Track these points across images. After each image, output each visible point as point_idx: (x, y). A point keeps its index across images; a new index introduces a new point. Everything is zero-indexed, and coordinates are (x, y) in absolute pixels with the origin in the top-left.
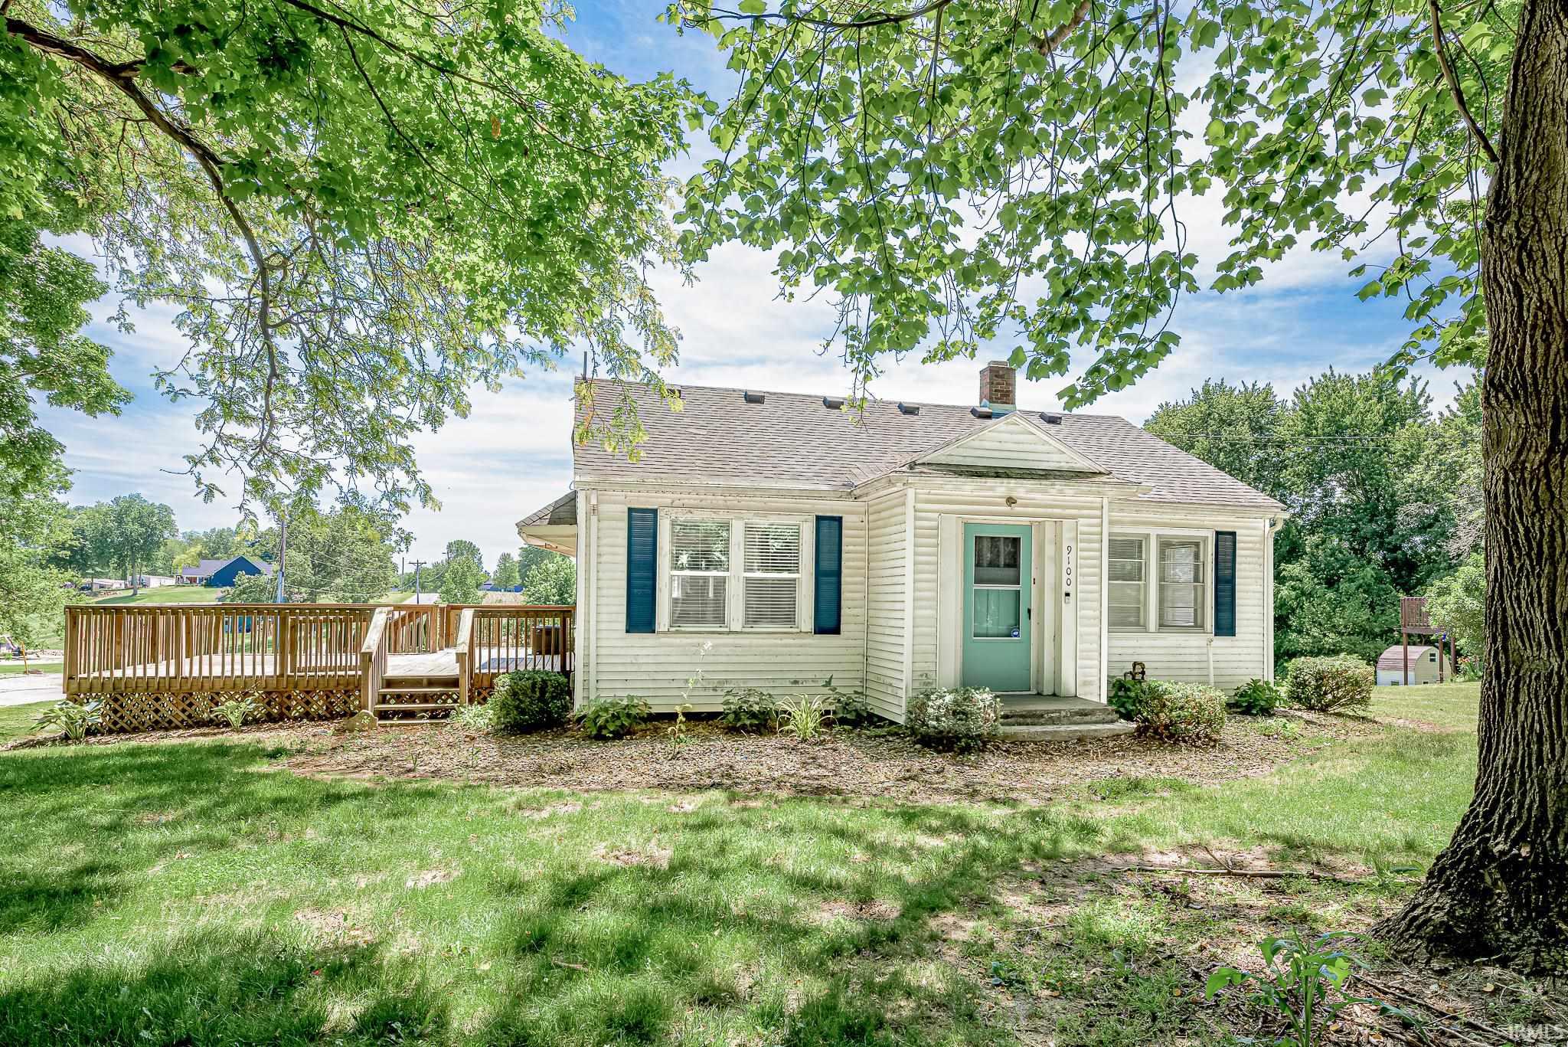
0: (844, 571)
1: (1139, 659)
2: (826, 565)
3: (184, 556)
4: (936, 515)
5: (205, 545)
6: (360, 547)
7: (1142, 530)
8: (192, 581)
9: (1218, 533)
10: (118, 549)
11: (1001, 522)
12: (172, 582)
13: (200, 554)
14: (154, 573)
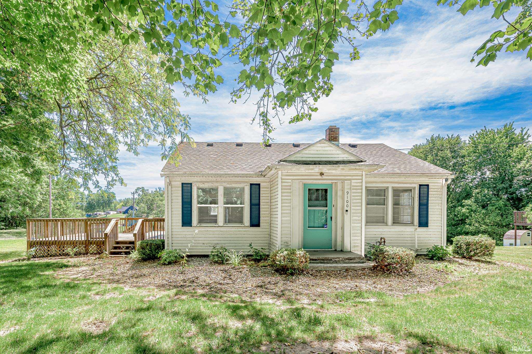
0: (261, 203)
1: (383, 236)
2: (254, 202)
3: (119, 206)
4: (290, 181)
5: (124, 202)
6: (159, 202)
7: (385, 185)
8: (121, 212)
9: (420, 185)
10: (102, 204)
11: (320, 183)
12: (116, 213)
13: (122, 205)
14: (112, 210)
